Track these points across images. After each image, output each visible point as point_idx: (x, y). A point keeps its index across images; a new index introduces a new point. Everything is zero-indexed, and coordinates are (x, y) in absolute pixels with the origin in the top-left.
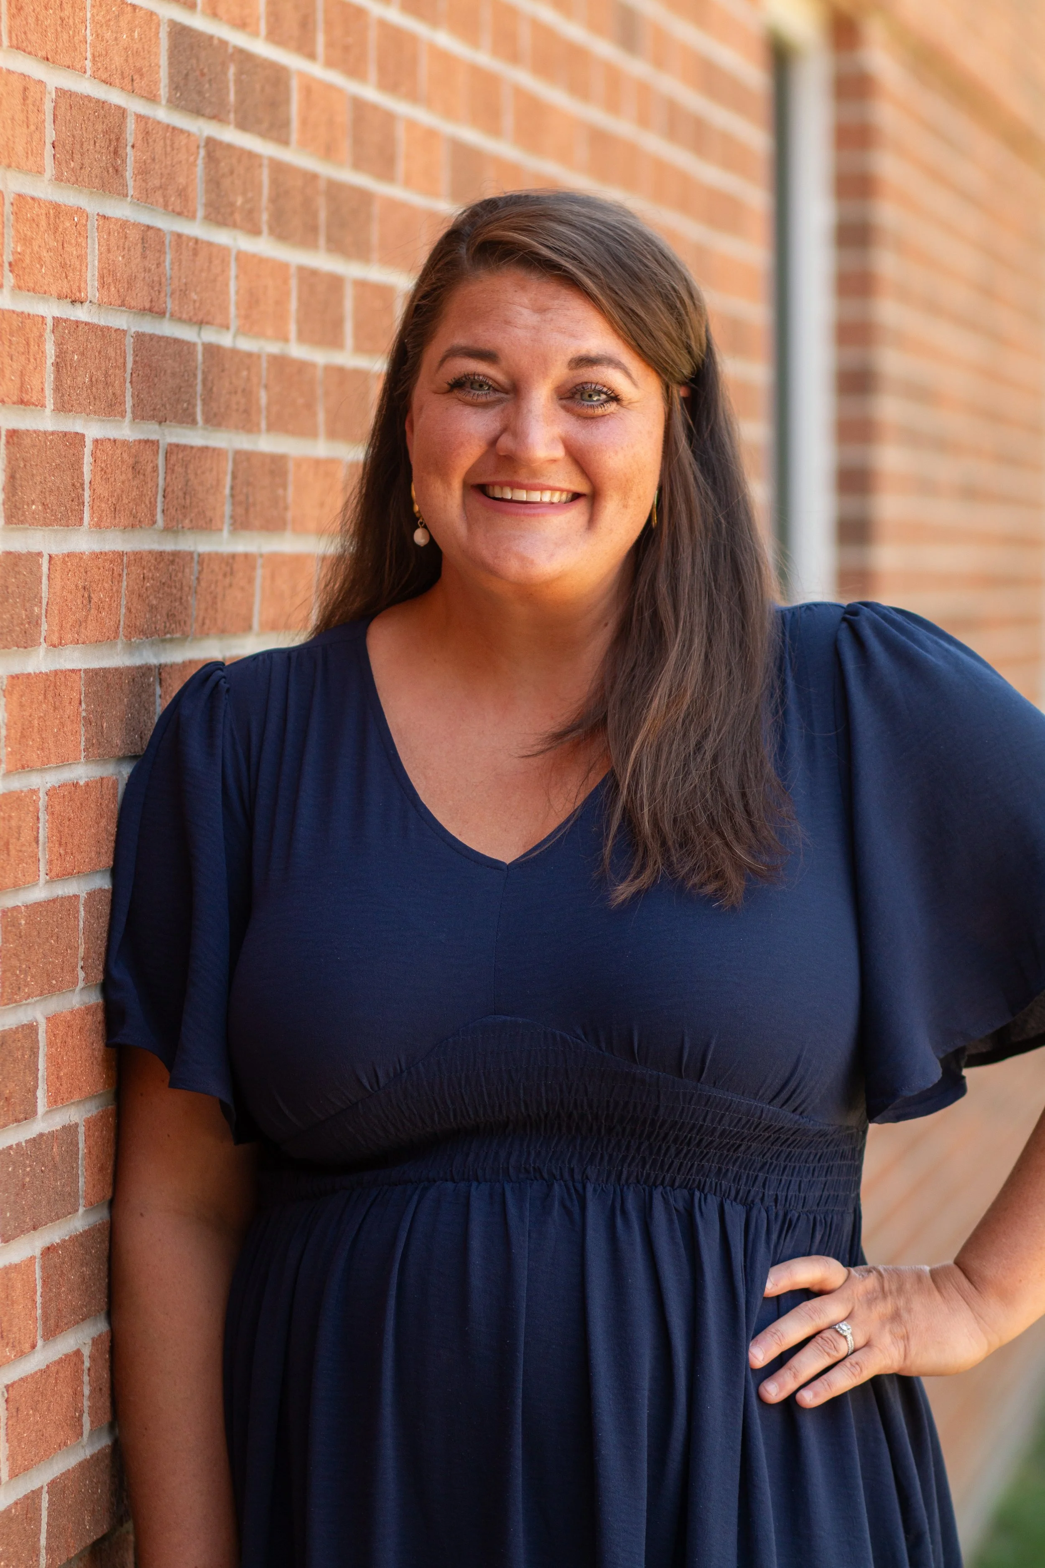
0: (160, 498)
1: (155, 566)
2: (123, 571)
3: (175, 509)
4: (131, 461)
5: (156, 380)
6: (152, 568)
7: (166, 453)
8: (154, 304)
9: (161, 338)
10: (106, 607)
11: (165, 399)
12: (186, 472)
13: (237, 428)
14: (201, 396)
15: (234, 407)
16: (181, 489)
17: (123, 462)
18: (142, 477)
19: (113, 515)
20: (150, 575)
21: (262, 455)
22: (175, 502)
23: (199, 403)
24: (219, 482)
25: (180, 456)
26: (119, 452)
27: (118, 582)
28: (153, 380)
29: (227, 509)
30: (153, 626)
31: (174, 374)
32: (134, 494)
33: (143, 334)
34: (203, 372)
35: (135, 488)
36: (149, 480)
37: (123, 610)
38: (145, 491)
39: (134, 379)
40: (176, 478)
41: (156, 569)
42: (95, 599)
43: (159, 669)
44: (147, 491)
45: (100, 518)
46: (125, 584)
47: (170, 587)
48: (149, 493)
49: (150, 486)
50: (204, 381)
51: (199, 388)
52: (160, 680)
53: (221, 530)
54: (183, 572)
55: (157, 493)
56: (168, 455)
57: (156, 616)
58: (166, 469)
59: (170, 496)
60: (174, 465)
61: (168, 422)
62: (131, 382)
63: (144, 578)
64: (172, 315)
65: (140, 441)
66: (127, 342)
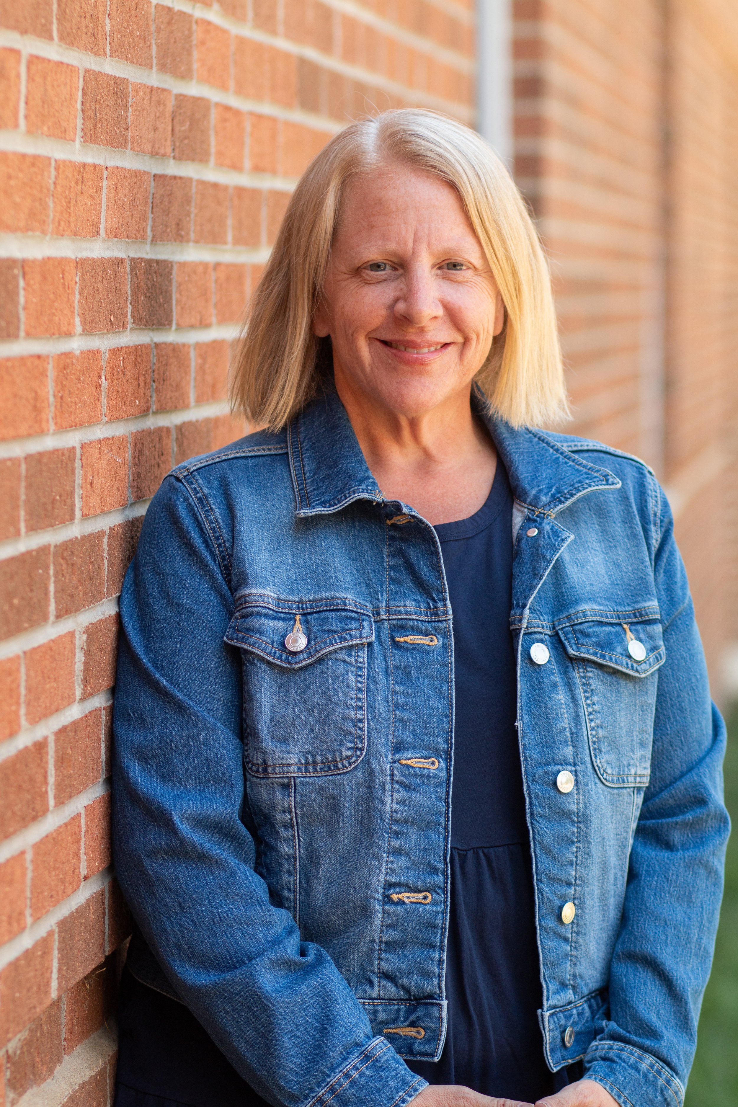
0: (22, 105)
1: (18, 167)
3: (35, 115)
6: (16, 168)
7: (28, 64)
11: (26, 13)
12: (45, 83)
13: (86, 49)
14: (56, 15)
15: (84, 29)
16: (41, 98)
21: (107, 77)
22: (36, 110)
23: (55, 21)
24: (72, 98)
25: (40, 67)
29: (79, 122)
30: (17, 222)
36: (13, 86)
40: (36, 87)
41: (20, 170)
43: (22, 263)
47: (31, 187)
48: (13, 98)
51: (55, 7)
53: (73, 141)
54: (42, 175)
55: (19, 99)
56: (30, 64)
57: (19, 213)
58: (28, 77)
59: (31, 102)
60: (34, 75)
61: (28, 34)
63: (8, 176)
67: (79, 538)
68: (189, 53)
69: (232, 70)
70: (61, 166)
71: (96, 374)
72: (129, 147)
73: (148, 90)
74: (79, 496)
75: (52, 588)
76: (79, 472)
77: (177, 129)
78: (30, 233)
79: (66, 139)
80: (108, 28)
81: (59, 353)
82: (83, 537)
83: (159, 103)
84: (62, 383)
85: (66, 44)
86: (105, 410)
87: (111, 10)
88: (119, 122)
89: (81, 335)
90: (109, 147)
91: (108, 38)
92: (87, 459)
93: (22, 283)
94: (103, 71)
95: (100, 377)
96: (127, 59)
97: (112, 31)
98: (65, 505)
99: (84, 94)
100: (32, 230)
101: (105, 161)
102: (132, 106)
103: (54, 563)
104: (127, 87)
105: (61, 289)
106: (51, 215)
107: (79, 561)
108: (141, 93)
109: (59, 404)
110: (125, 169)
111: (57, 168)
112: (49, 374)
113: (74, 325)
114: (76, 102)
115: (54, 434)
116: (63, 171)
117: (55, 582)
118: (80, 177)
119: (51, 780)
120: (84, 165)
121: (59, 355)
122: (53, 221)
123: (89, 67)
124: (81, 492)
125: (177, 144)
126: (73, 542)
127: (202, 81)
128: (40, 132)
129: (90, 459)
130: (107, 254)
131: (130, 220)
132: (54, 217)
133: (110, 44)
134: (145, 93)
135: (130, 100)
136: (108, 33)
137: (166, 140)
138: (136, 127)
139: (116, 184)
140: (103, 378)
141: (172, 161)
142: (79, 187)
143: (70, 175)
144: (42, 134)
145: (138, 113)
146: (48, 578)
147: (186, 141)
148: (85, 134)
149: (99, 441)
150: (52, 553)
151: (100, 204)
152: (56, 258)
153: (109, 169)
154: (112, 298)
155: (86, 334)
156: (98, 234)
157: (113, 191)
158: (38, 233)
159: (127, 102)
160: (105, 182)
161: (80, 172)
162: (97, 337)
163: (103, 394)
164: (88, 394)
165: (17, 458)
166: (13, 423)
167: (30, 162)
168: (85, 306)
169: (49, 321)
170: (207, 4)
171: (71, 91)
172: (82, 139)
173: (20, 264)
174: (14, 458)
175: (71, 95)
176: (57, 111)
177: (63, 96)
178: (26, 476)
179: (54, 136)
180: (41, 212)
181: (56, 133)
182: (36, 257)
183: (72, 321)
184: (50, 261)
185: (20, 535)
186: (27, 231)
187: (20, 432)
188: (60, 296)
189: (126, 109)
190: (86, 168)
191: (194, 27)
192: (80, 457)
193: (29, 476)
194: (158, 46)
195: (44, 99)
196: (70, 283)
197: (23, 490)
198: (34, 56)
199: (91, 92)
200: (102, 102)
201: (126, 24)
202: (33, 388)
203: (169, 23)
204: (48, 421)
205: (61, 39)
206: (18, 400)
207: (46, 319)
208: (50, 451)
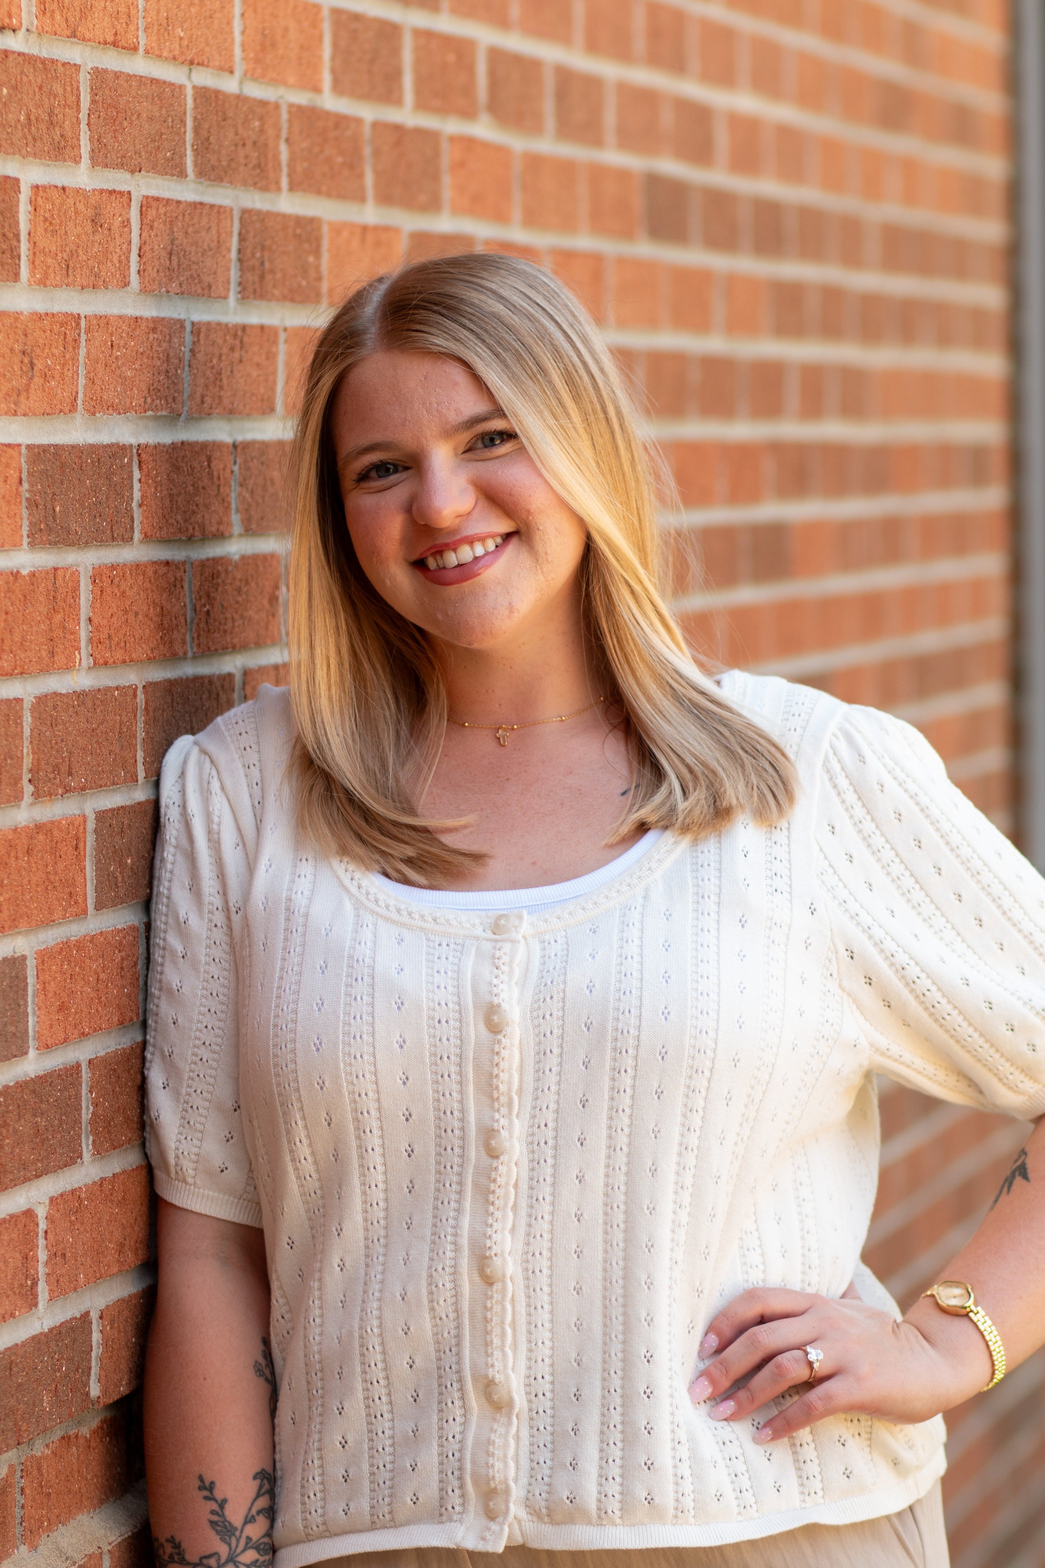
0: (134, 258)
1: (128, 333)
2: (79, 335)
3: (155, 270)
4: (90, 212)
5: (125, 123)
6: (124, 335)
7: (141, 207)
8: (119, 37)
9: (130, 77)
10: (57, 376)
11: (138, 147)
12: (171, 229)
13: (245, 184)
14: (193, 145)
15: (242, 160)
16: (165, 248)
17: (76, 213)
18: (106, 232)
19: (64, 272)
20: (122, 343)
21: (285, 218)
22: (157, 263)
23: (189, 153)
24: (220, 246)
25: (162, 210)
26: (71, 201)
27: (74, 348)
28: (121, 123)
29: (234, 274)
30: (128, 401)
31: (151, 119)
32: (95, 250)
33: (105, 71)
34: (195, 119)
35: (96, 244)
36: (117, 236)
37: (82, 381)
38: (111, 248)
39: (92, 121)
40: (157, 235)
41: (132, 337)
42: (39, 365)
43: (138, 450)
44: (115, 248)
45: (46, 275)
46: (83, 351)
47: (151, 358)
48: (118, 250)
49: (118, 243)
50: (197, 130)
51: (189, 136)
52: (140, 462)
53: (225, 298)
54: (170, 341)
55: (129, 251)
56: (144, 209)
57: (132, 389)
58: (142, 224)
59: (148, 255)
60: (153, 221)
61: (143, 172)
62: (88, 124)
63: (112, 346)
64: (147, 52)
65: (101, 191)
66: (81, 81)
68: (436, 178)
69: (517, 197)
70: (203, 330)
72: (325, 300)
73: (358, 230)
78: (150, 413)
79: (209, 296)
80: (285, 156)
81: (203, 558)
83: (378, 244)
84: (208, 595)
85: (209, 179)
87: (289, 134)
88: (306, 271)
89: (240, 535)
90: (287, 303)
91: (285, 169)
93: (137, 474)
94: (275, 210)
95: (277, 586)
96: (319, 192)
97: (292, 160)
99: (242, 239)
100: (155, 409)
101: (282, 320)
102: (328, 250)
104: (319, 228)
105: (206, 481)
106: (187, 390)
108: (345, 234)
109: (204, 620)
111: (196, 333)
112: (186, 585)
113: (229, 524)
114: (230, 250)
115: (194, 658)
116: (207, 336)
118: (237, 342)
120: (244, 328)
121: (202, 562)
122: (191, 397)
123: (249, 206)
127: (457, 211)
128: (164, 289)
132: (193, 392)
133: (288, 175)
134: (352, 234)
135: (325, 244)
136: (284, 163)
138: (337, 276)
142: (236, 354)
143: (220, 341)
144: (168, 292)
145: (339, 258)
148: (244, 289)
149: (276, 666)
151: (274, 373)
152: (197, 443)
153: (288, 330)
156: (273, 410)
159: (319, 246)
160: (283, 346)
161: (236, 335)
165: (130, 687)
166: (123, 644)
167: (148, 327)
168: (250, 500)
169: (186, 521)
170: (468, 113)
171: (219, 237)
172: (240, 296)
173: (135, 451)
174: (124, 687)
175: (219, 242)
176: (194, 263)
177: (205, 244)
178: (146, 709)
179: (189, 294)
180: (168, 388)
181: (193, 290)
182: (160, 441)
183: (225, 519)
184: (186, 448)
185: (137, 781)
186: (145, 412)
187: (134, 655)
188: (204, 488)
189: (317, 253)
190: (248, 331)
191: (445, 146)
192: (241, 686)
193: (151, 709)
194: (377, 173)
195: (172, 250)
196: (221, 472)
197: (140, 725)
198: (153, 197)
199: (254, 237)
200: (274, 247)
201: (316, 150)
202: (157, 601)
203: (398, 143)
204: (184, 642)
205: (200, 174)
206: (131, 617)
207: (179, 518)
208: (187, 679)
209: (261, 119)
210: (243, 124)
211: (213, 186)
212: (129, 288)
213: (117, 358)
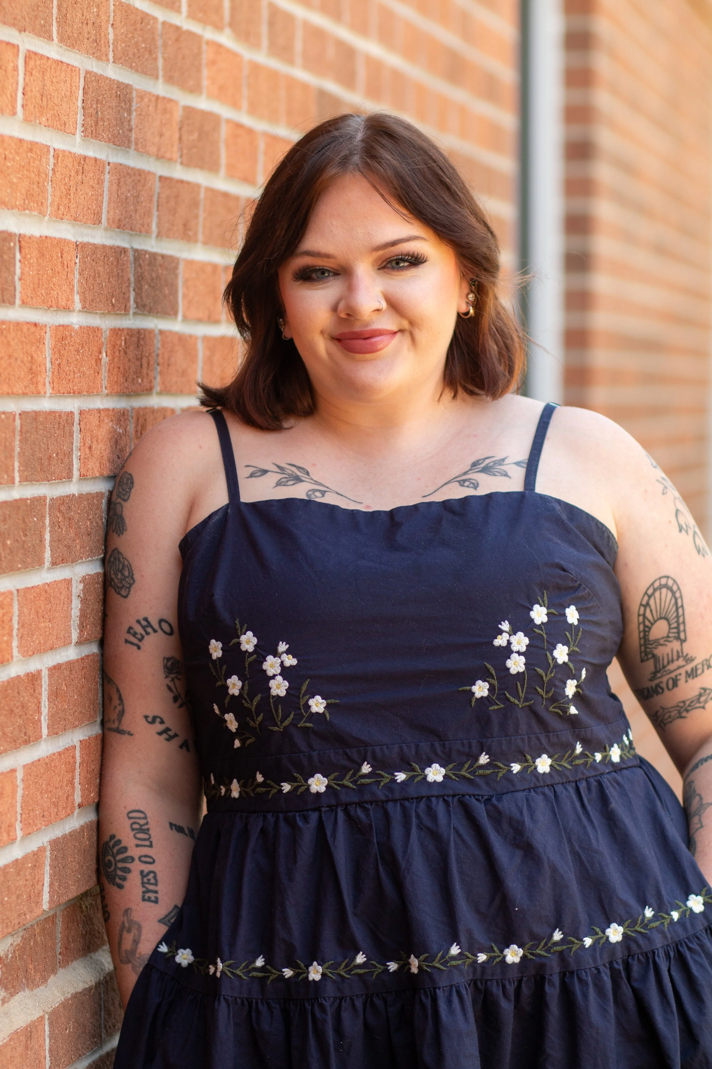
0: (20, 95)
1: (15, 150)
3: (33, 106)
6: (13, 151)
7: (25, 58)
11: (24, 13)
12: (43, 77)
13: (87, 52)
14: (57, 18)
15: (86, 35)
16: (39, 91)
20: (11, 157)
21: (110, 81)
22: (34, 101)
23: (54, 23)
24: (72, 95)
25: (38, 63)
29: (80, 118)
30: (14, 201)
36: (10, 77)
40: (34, 80)
41: (17, 153)
43: (19, 238)
44: (8, 85)
47: (29, 171)
48: (10, 88)
49: (10, 82)
50: (59, 7)
51: (55, 11)
52: (20, 247)
53: (74, 134)
54: (40, 160)
55: (17, 89)
56: (27, 59)
57: (16, 193)
58: (25, 71)
59: (29, 94)
60: (32, 69)
61: (27, 32)
63: (5, 158)
67: (77, 495)
68: (199, 70)
69: (245, 92)
70: (60, 155)
71: (95, 349)
72: (133, 147)
73: (154, 99)
74: (77, 458)
75: (47, 537)
76: (77, 436)
77: (185, 138)
78: (27, 212)
79: (65, 131)
80: (111, 37)
81: (57, 324)
82: (81, 496)
83: (165, 111)
84: (59, 352)
85: (66, 45)
86: (105, 383)
87: (114, 21)
88: (122, 123)
89: (80, 311)
90: (111, 145)
91: (111, 46)
92: (86, 424)
93: (18, 256)
94: (105, 75)
95: (100, 353)
96: (131, 67)
97: (115, 40)
98: (62, 463)
99: (85, 93)
100: (30, 209)
101: (107, 156)
102: (136, 110)
103: (50, 515)
104: (131, 93)
105: (59, 267)
106: (50, 198)
107: (77, 517)
108: (146, 100)
109: (56, 370)
110: (129, 167)
111: (56, 157)
112: (46, 342)
113: (73, 302)
114: (77, 99)
115: (50, 397)
116: (63, 160)
117: (50, 532)
118: (80, 168)
119: (45, 711)
120: (85, 158)
121: (56, 326)
122: (52, 204)
123: (90, 69)
124: (79, 454)
125: (185, 151)
126: (71, 497)
127: (210, 96)
128: (38, 121)
129: (88, 426)
130: (109, 242)
131: (133, 215)
132: (53, 201)
133: (113, 51)
134: (150, 100)
135: (134, 104)
136: (111, 42)
137: (172, 146)
138: (140, 129)
139: (119, 179)
140: (104, 354)
141: (179, 167)
142: (80, 177)
143: (70, 166)
144: (40, 123)
145: (142, 117)
146: (44, 526)
147: (194, 150)
148: (86, 129)
149: (99, 411)
150: (47, 505)
151: (102, 195)
152: (55, 238)
153: (111, 165)
154: (113, 282)
155: (86, 312)
156: (100, 222)
157: (115, 185)
158: (36, 213)
159: (130, 106)
160: (107, 177)
161: (80, 163)
162: (98, 316)
163: (103, 368)
164: (87, 366)
165: (11, 413)
166: (7, 381)
167: (27, 147)
168: (85, 286)
169: (47, 294)
170: (218, 27)
171: (71, 89)
172: (82, 134)
173: (17, 239)
174: (8, 413)
175: (71, 92)
176: (56, 105)
177: (63, 92)
178: (21, 431)
179: (53, 127)
180: (38, 195)
181: (55, 125)
182: (34, 234)
183: (71, 297)
184: (48, 240)
185: (14, 483)
186: (24, 210)
187: (15, 390)
188: (58, 273)
189: (129, 112)
190: (87, 160)
191: (204, 47)
192: (78, 422)
193: (24, 431)
194: (165, 59)
195: (43, 92)
196: (69, 262)
197: (17, 443)
198: (33, 52)
199: (92, 92)
200: (104, 103)
201: (130, 35)
202: (29, 352)
203: (177, 40)
204: (44, 384)
205: (61, 40)
206: (13, 361)
207: (43, 292)
208: (46, 412)
209: (98, 7)
210: (87, 8)
211: (68, 50)
212: (16, 117)
213: (8, 167)
